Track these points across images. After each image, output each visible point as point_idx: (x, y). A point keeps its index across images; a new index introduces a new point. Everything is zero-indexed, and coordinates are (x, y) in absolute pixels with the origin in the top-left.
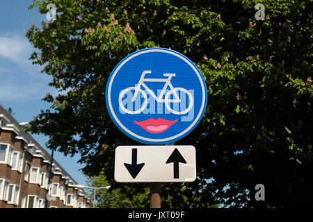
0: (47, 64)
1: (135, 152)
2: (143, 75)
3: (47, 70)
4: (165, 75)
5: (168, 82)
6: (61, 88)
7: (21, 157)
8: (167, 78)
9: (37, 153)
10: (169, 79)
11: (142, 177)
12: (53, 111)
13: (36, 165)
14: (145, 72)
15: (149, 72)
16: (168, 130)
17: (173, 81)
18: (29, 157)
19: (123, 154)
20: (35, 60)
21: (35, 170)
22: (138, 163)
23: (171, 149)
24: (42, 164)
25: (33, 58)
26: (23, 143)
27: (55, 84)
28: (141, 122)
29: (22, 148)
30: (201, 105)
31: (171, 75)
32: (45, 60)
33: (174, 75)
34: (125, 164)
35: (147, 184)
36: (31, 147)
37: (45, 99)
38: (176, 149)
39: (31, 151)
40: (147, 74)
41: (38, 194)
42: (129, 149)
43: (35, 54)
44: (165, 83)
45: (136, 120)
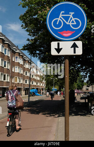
0: (27, 28)
1: (58, 44)
2: (61, 13)
3: (27, 30)
4: (70, 13)
5: (71, 16)
6: (32, 36)
7: (22, 60)
8: (71, 14)
9: (27, 59)
10: (72, 15)
11: (61, 53)
12: (30, 43)
13: (27, 63)
14: (62, 12)
15: (64, 12)
16: (71, 35)
17: (73, 15)
18: (24, 60)
19: (54, 45)
20: (23, 27)
21: (27, 64)
22: (60, 48)
23: (72, 43)
24: (29, 62)
25: (22, 26)
26: (22, 56)
27: (30, 35)
28: (61, 32)
29: (22, 58)
30: (84, 25)
31: (72, 13)
32: (26, 27)
33: (74, 13)
34: (55, 48)
35: (63, 56)
36: (25, 57)
37: (27, 40)
38: (74, 43)
39: (25, 58)
40: (62, 13)
41: (28, 71)
42: (56, 43)
43: (23, 25)
44: (70, 16)
45: (59, 31)
